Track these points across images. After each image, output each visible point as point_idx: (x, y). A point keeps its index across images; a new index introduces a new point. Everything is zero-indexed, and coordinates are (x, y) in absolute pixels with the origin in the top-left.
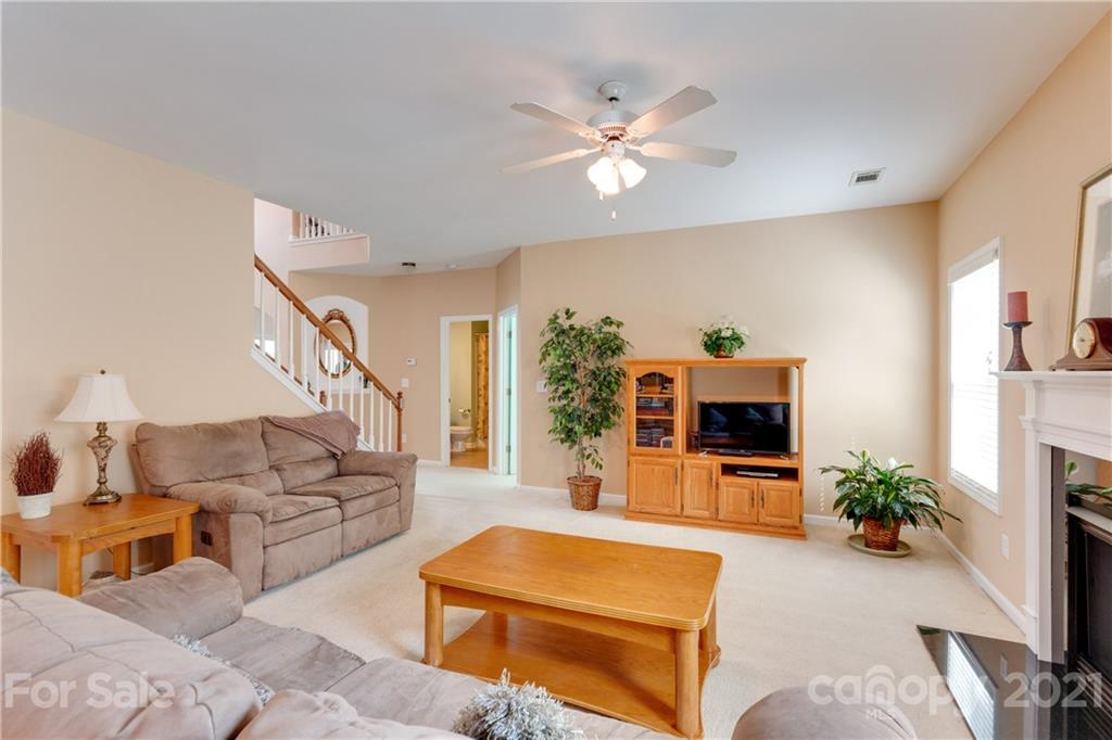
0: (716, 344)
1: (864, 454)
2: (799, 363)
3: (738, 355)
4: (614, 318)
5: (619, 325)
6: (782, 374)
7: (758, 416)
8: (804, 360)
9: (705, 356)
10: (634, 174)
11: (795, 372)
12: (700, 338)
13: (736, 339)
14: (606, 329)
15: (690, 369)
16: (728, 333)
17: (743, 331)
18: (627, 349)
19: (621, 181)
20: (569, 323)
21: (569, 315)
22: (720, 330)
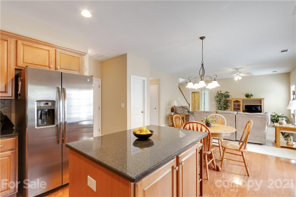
0: (247, 96)
1: (275, 113)
2: (263, 99)
3: (252, 97)
4: (228, 92)
5: (229, 93)
6: (260, 101)
7: (255, 109)
8: (264, 98)
9: (245, 98)
10: (240, 78)
11: (263, 100)
12: (245, 95)
13: (252, 95)
14: (227, 93)
15: (243, 100)
16: (250, 94)
17: (253, 94)
18: (230, 96)
19: (238, 79)
20: (220, 93)
21: (221, 91)
22: (249, 94)
